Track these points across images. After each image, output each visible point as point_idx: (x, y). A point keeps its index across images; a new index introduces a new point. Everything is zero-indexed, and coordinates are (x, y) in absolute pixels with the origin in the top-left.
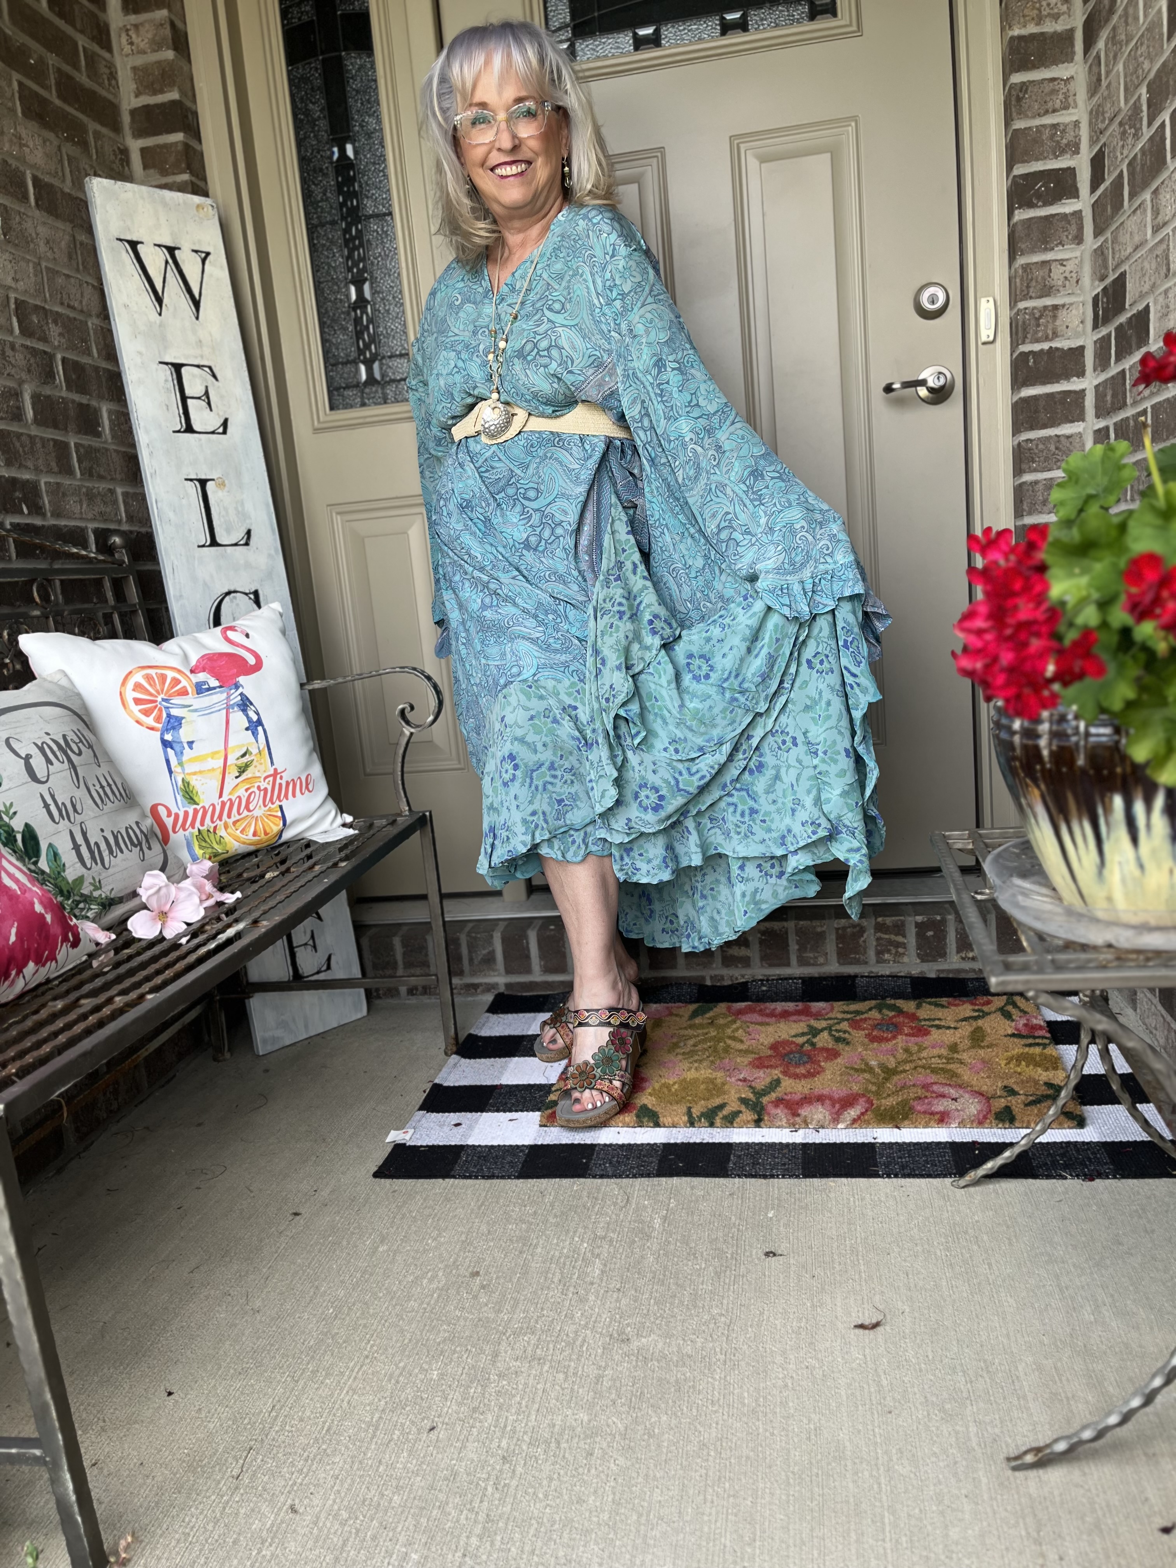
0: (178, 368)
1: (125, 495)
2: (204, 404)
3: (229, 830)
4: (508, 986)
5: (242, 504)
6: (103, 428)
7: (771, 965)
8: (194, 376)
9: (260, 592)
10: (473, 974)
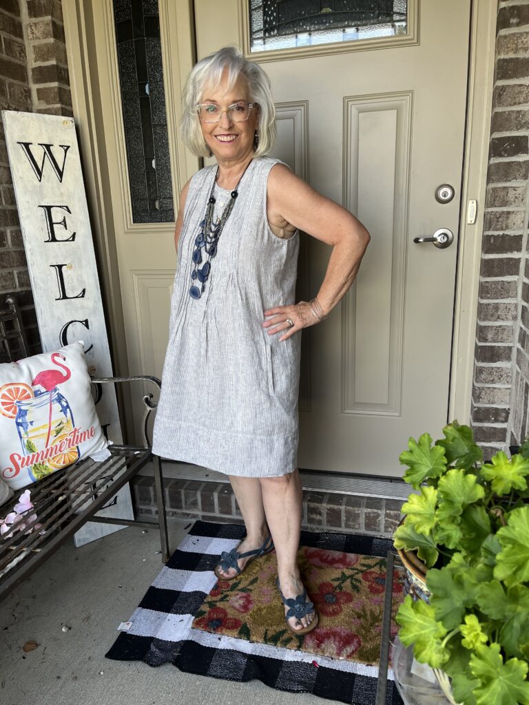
0: (48, 208)
1: (19, 273)
2: (63, 226)
3: (51, 462)
4: (203, 517)
5: (82, 277)
6: (7, 241)
7: (332, 526)
8: (57, 212)
9: (89, 321)
10: (187, 509)
